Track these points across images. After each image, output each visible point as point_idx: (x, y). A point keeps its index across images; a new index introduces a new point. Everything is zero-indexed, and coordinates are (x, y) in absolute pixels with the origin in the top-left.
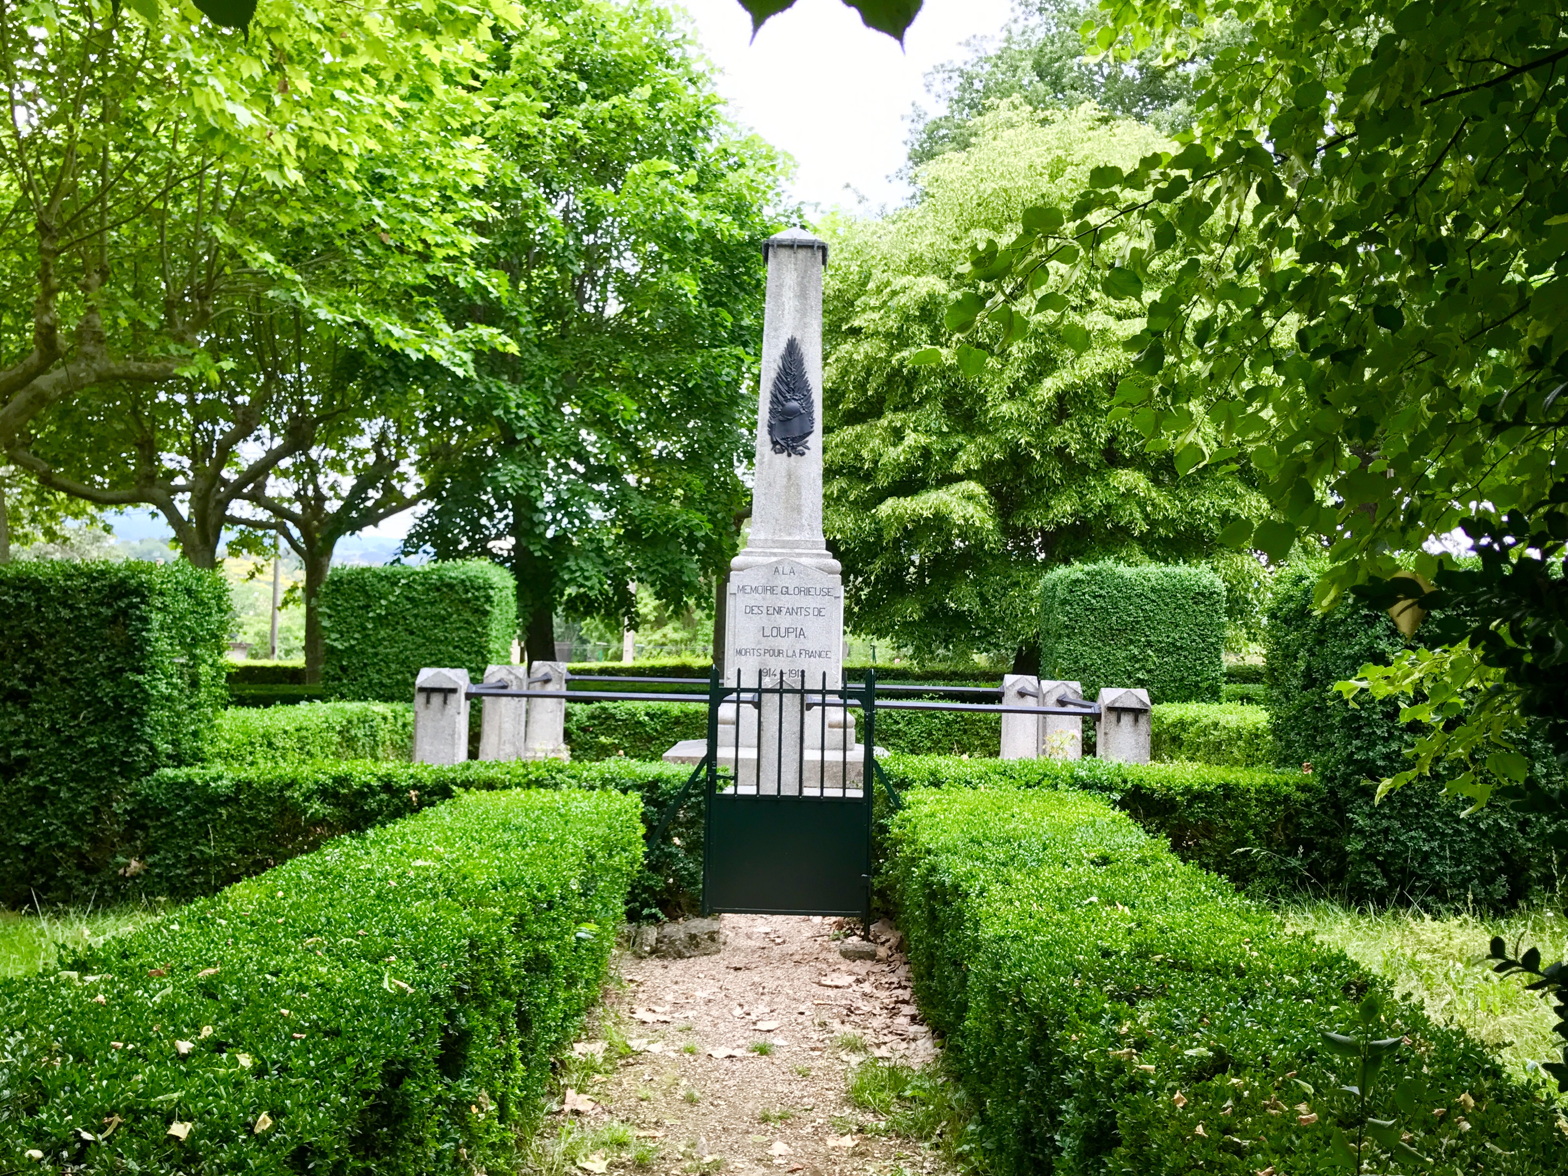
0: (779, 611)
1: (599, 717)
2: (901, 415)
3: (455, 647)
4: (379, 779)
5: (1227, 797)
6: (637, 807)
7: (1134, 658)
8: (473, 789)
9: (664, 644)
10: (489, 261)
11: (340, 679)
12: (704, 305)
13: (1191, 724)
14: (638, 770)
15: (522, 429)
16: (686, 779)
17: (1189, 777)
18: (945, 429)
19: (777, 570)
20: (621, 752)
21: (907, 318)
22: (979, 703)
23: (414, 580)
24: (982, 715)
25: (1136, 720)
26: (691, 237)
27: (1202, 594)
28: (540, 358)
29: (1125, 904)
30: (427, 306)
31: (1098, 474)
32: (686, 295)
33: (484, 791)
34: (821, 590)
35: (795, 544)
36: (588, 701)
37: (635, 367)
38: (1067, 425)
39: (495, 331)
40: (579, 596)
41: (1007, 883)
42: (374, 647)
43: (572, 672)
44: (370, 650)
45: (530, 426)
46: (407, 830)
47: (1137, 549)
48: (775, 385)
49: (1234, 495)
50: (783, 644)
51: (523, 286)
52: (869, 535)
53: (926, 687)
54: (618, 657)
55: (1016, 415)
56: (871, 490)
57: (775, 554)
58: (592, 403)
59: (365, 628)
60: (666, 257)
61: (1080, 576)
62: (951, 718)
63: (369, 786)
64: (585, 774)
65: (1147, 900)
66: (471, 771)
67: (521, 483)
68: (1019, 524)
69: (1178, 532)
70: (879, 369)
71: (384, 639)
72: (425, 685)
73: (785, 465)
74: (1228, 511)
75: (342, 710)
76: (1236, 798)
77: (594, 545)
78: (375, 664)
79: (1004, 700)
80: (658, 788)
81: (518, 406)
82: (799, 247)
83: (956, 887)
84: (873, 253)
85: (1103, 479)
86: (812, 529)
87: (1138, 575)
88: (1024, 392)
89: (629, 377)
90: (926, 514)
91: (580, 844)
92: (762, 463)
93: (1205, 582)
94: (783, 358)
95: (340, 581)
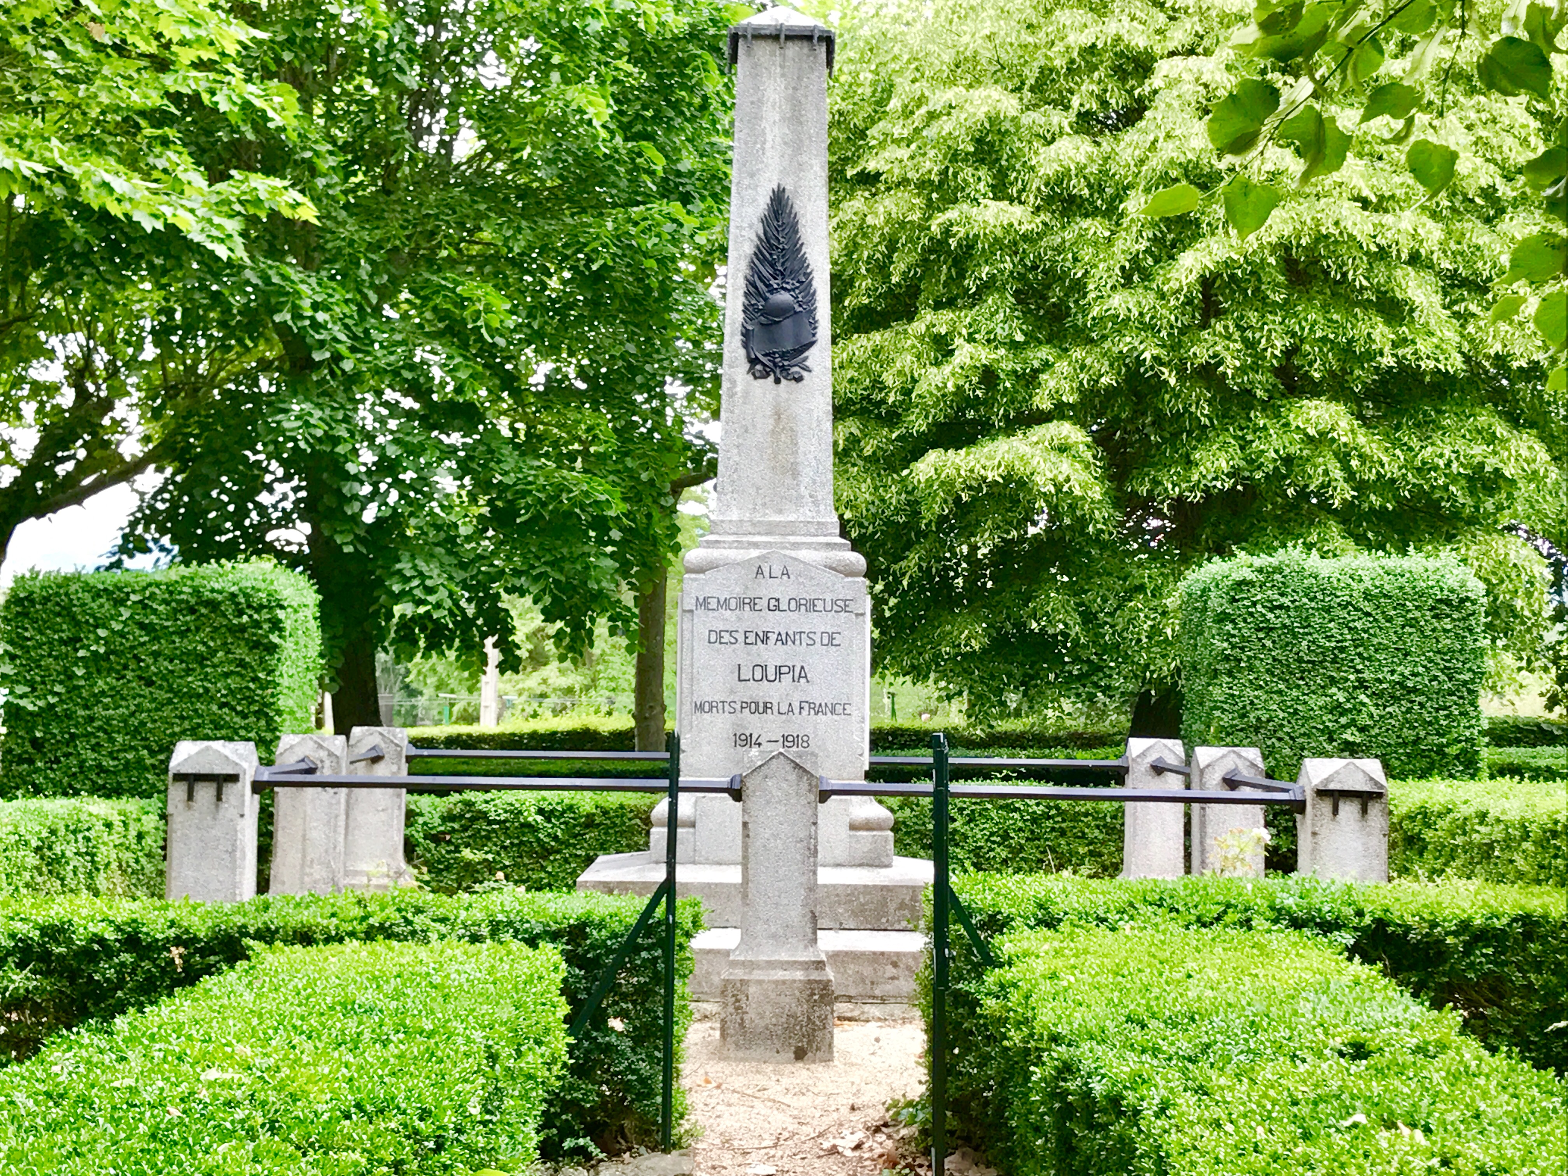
0: (765, 639)
1: (461, 816)
2: (947, 315)
3: (222, 706)
4: (118, 929)
5: (1528, 936)
6: (556, 969)
7: (1337, 709)
8: (278, 944)
9: (543, 696)
10: (265, 67)
11: (31, 762)
12: (619, 140)
13: (1440, 815)
14: (552, 908)
15: (322, 344)
16: (633, 921)
17: (1466, 905)
18: (1019, 337)
19: (759, 571)
20: (500, 875)
21: (955, 157)
22: (1085, 785)
23: (153, 596)
24: (1089, 805)
25: (1364, 811)
26: (595, 26)
27: (1447, 602)
28: (350, 228)
29: (1413, 1126)
30: (165, 142)
31: (1270, 407)
32: (590, 123)
33: (298, 947)
34: (834, 602)
35: (789, 529)
36: (442, 791)
37: (507, 239)
38: (1219, 327)
39: (277, 182)
40: (416, 619)
41: (1202, 1091)
42: (86, 707)
43: (417, 742)
44: (81, 712)
45: (336, 340)
46: (182, 1018)
47: (1334, 528)
48: (752, 267)
49: (1492, 439)
50: (772, 692)
51: (319, 109)
52: (897, 511)
53: (996, 761)
54: (471, 718)
55: (1135, 312)
56: (900, 438)
57: (756, 545)
58: (438, 300)
59: (71, 676)
60: (556, 59)
61: (1250, 575)
62: (1039, 810)
63: (102, 941)
64: (463, 915)
65: (1449, 1118)
66: (272, 913)
67: (319, 433)
68: (1143, 490)
69: (1399, 500)
70: (910, 240)
71: (103, 693)
72: (184, 770)
73: (769, 397)
74: (1482, 465)
75: (39, 812)
76: (1543, 939)
77: (442, 535)
78: (88, 735)
79: (1129, 779)
80: (586, 936)
81: (315, 306)
82: (788, 38)
83: (1115, 1101)
84: (896, 50)
85: (1278, 416)
86: (816, 503)
87: (1342, 572)
88: (1146, 276)
89: (497, 256)
90: (991, 476)
91: (478, 1035)
92: (732, 395)
93: (1452, 582)
94: (765, 221)
95: (30, 598)
